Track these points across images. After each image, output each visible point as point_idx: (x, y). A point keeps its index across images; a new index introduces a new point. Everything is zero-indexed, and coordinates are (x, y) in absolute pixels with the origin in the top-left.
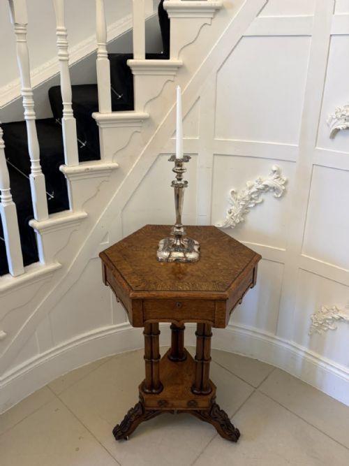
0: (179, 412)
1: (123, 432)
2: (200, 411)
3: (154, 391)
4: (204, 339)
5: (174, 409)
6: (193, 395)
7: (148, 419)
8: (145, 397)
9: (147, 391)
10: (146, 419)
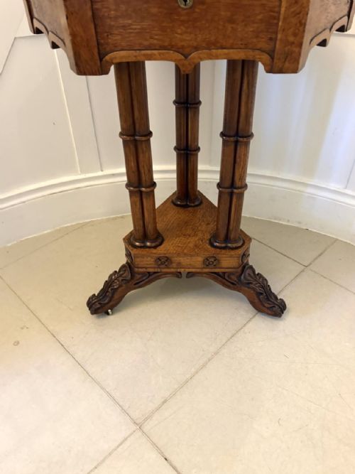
0: (190, 275)
1: (103, 304)
2: (224, 273)
3: (148, 244)
4: (236, 143)
5: (182, 270)
6: (213, 249)
7: (140, 287)
8: (134, 252)
9: (137, 244)
10: (138, 285)
